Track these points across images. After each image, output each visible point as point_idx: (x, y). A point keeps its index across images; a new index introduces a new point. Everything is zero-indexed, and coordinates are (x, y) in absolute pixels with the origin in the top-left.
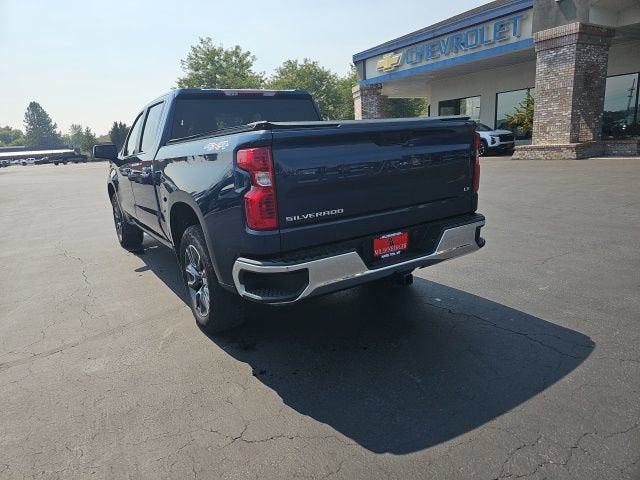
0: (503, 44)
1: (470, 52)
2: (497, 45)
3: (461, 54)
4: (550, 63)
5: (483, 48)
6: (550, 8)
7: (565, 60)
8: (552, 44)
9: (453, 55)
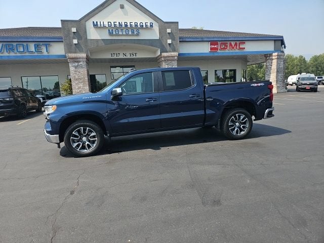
0: (39, 54)
1: (18, 54)
2: (36, 54)
3: (12, 54)
4: (76, 67)
5: (27, 54)
6: (71, 45)
7: (82, 67)
8: (75, 60)
9: (6, 54)
